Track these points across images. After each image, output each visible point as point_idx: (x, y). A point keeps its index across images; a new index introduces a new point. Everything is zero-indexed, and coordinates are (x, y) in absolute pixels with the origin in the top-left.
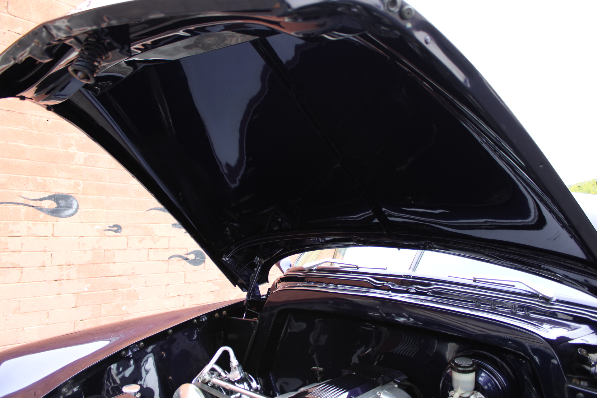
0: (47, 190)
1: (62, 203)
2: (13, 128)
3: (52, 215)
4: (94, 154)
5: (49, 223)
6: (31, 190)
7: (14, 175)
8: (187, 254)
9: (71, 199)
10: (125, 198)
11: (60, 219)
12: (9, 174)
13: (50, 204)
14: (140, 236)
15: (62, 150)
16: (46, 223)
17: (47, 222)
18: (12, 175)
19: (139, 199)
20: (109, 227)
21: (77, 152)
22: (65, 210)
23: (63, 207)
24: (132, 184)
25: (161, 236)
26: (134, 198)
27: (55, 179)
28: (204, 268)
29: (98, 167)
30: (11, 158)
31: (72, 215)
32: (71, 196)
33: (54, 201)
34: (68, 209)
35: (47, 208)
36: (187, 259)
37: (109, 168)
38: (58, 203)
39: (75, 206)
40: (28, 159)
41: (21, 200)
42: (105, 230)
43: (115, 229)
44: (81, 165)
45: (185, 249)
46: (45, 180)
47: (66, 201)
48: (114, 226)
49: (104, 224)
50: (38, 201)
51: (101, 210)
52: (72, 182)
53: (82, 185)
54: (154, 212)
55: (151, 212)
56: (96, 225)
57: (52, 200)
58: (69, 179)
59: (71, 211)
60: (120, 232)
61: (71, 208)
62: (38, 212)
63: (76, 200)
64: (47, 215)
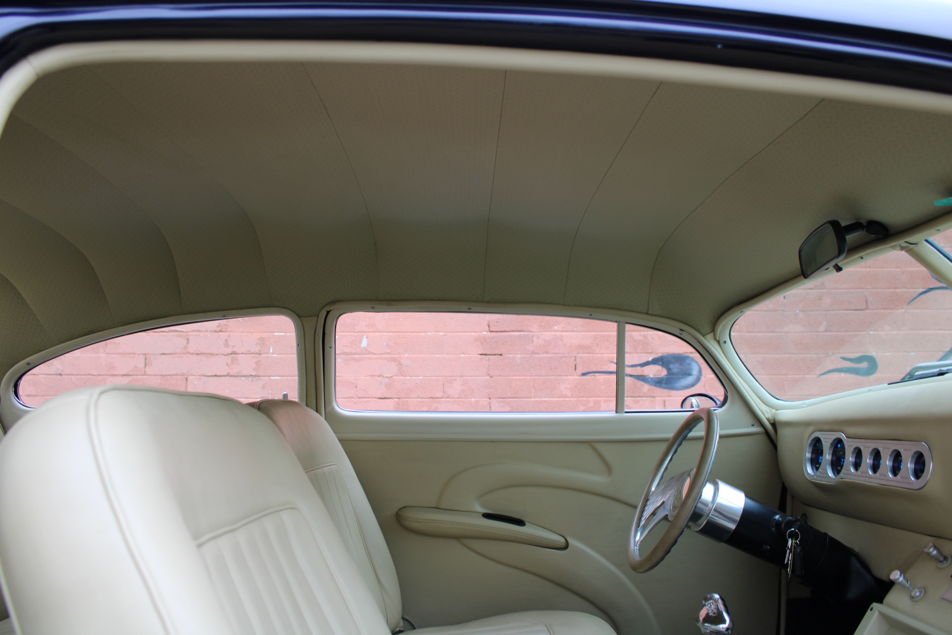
0: (650, 351)
1: (675, 368)
3: (661, 387)
5: (657, 398)
7: (601, 333)
9: (688, 361)
10: (777, 356)
11: (674, 393)
12: (594, 331)
13: (655, 371)
16: (652, 399)
17: (654, 397)
18: (599, 333)
19: (803, 356)
22: (680, 379)
23: (677, 374)
24: (787, 332)
26: (793, 354)
27: (660, 334)
31: (691, 385)
32: (688, 357)
33: (662, 366)
34: (684, 376)
35: (652, 376)
38: (669, 369)
39: (695, 372)
41: (614, 368)
46: (644, 337)
47: (681, 364)
50: (639, 368)
54: (835, 375)
55: (829, 376)
57: (659, 365)
59: (689, 380)
61: (690, 374)
62: (640, 383)
63: (697, 363)
64: (653, 387)
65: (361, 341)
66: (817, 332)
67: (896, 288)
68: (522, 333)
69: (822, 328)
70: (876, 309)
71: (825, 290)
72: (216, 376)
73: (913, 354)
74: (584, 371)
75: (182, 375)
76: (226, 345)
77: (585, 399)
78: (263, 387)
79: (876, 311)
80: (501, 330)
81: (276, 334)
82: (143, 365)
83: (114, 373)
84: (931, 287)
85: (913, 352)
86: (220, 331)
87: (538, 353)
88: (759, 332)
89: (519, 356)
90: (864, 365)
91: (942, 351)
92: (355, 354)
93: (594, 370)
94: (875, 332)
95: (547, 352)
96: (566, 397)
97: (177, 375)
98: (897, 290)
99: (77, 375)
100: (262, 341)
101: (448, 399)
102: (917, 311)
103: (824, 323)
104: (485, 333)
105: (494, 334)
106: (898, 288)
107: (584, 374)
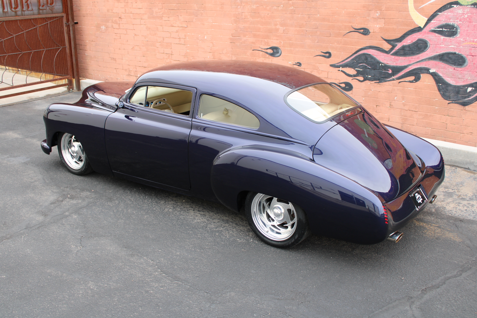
0: (269, 45)
1: (275, 51)
2: (256, 19)
3: (271, 56)
4: (287, 28)
5: (270, 59)
6: (263, 45)
7: (257, 39)
8: (340, 83)
10: (303, 49)
11: (274, 58)
13: (270, 51)
14: (311, 69)
15: (274, 27)
19: (310, 50)
20: (295, 63)
21: (280, 27)
22: (276, 54)
23: (275, 52)
24: (306, 42)
25: (323, 71)
26: (307, 49)
27: (272, 40)
28: (352, 93)
29: (289, 34)
30: (256, 32)
31: (279, 56)
32: (279, 48)
33: (272, 50)
35: (269, 52)
36: (339, 86)
37: (294, 34)
39: (280, 52)
40: (262, 32)
41: (260, 49)
42: (293, 65)
43: (298, 64)
44: (282, 33)
45: (338, 80)
46: (268, 41)
47: (276, 50)
48: (298, 63)
49: (293, 61)
50: (266, 50)
51: (292, 55)
52: (278, 41)
53: (282, 43)
54: (319, 57)
55: (317, 57)
56: (289, 62)
58: (277, 40)
59: (278, 54)
60: (301, 66)
61: (279, 53)
62: (267, 54)
63: (280, 50)
64: (269, 56)
65: (205, 37)
66: (315, 43)
67: (340, 30)
68: (239, 37)
69: (316, 42)
70: (333, 37)
71: (318, 30)
72: (177, 44)
73: (342, 53)
74: (253, 49)
75: (170, 43)
76: (178, 36)
77: (253, 57)
78: (186, 47)
79: (333, 38)
80: (235, 36)
81: (188, 34)
82: (163, 40)
83: (158, 42)
84: (351, 31)
85: (343, 52)
86: (177, 32)
87: (242, 43)
88: (298, 41)
89: (238, 44)
90: (327, 55)
91: (352, 53)
92: (204, 40)
93: (255, 49)
94: (332, 45)
95: (244, 43)
96: (249, 56)
97: (169, 43)
98: (340, 31)
99: (151, 41)
100: (185, 36)
101: (223, 54)
102: (345, 39)
103: (317, 40)
104: (231, 37)
105: (233, 37)
106: (341, 30)
107: (253, 50)
